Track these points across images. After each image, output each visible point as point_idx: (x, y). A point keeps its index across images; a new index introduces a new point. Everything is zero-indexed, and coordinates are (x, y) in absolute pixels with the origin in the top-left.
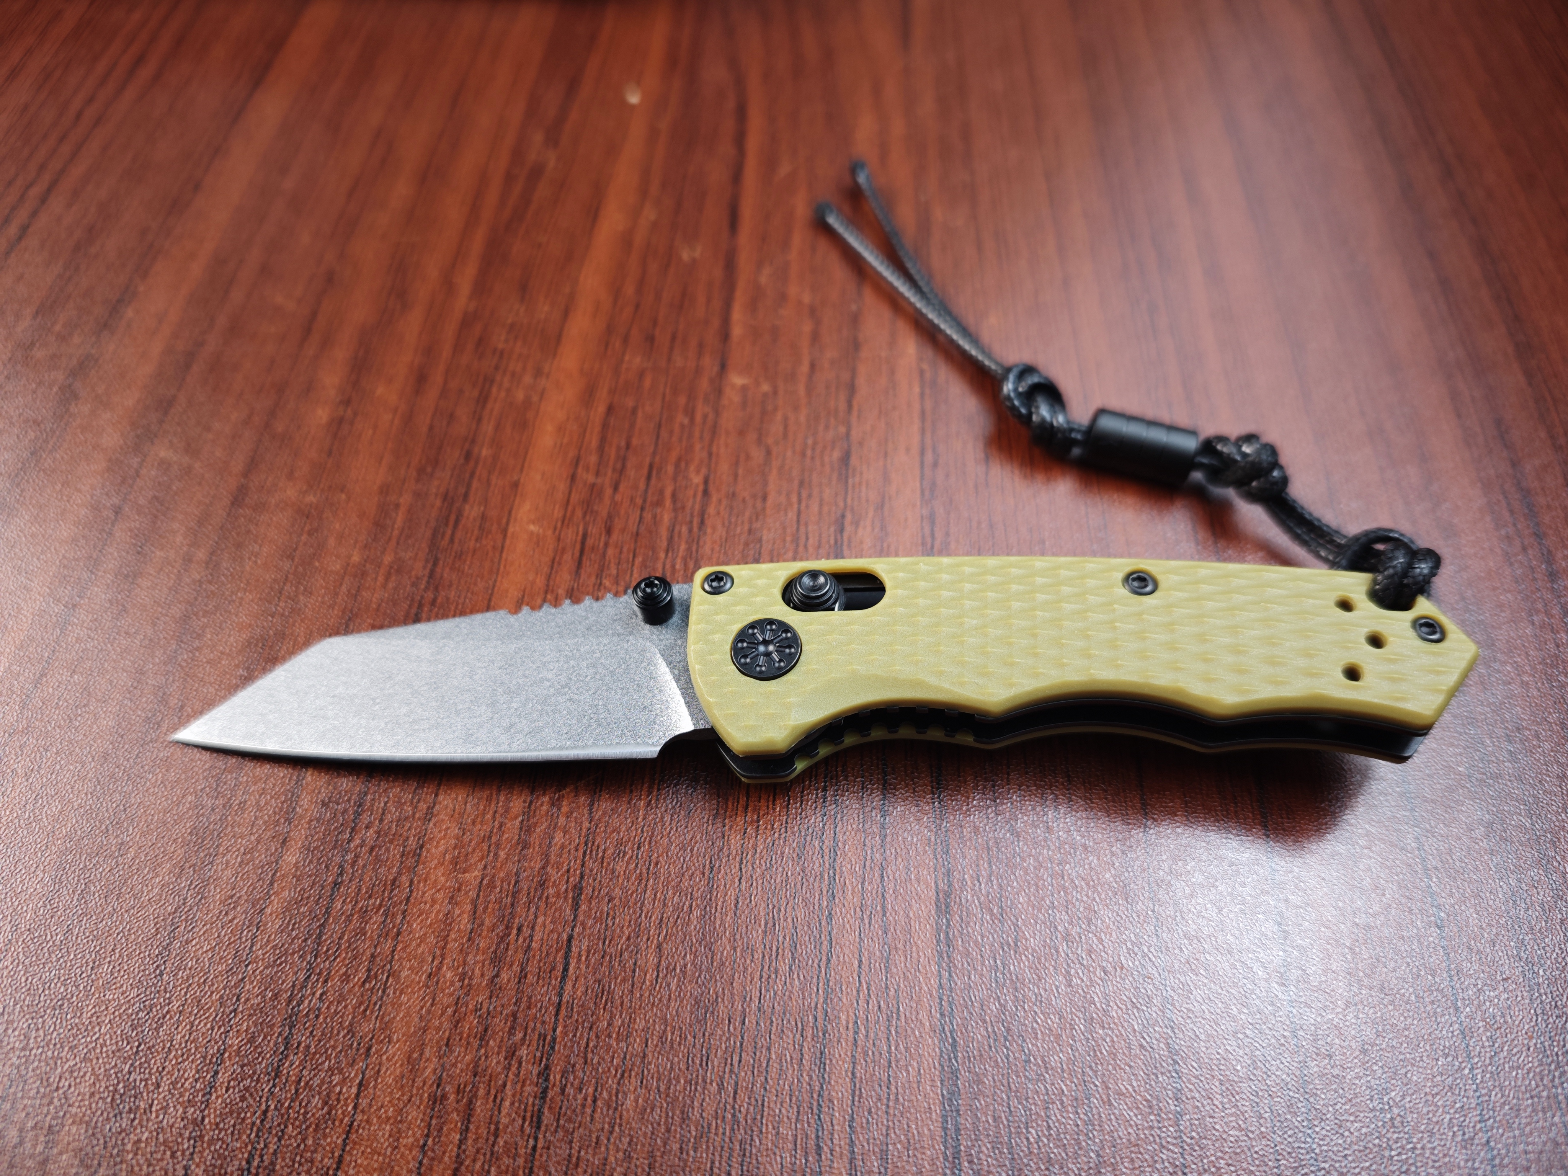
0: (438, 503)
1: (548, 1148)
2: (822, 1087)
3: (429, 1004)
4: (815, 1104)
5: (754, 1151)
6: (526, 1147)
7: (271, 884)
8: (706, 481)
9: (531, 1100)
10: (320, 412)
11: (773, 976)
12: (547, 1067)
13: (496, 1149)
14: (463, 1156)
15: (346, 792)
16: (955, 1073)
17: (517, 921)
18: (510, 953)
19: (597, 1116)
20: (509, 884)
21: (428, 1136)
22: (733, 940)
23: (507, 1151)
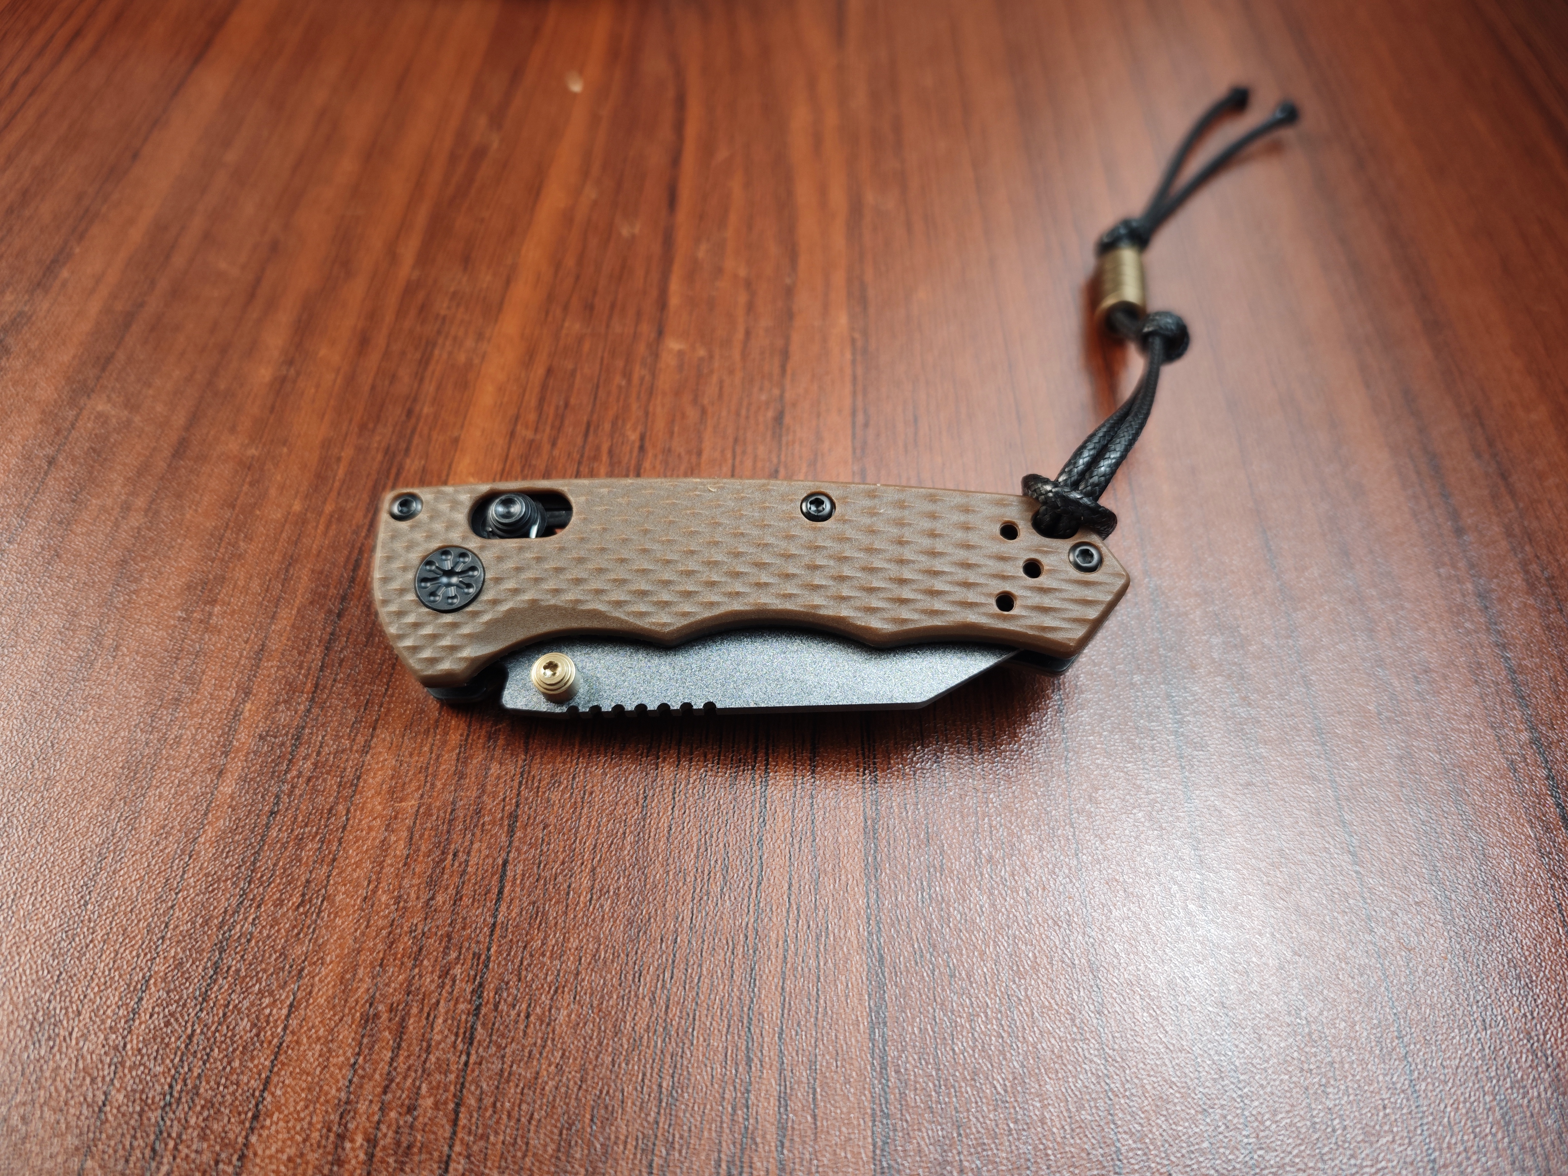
0: (380, 457)
1: (480, 1064)
2: (752, 1002)
3: (363, 926)
4: (746, 1017)
5: (685, 1063)
6: (458, 1063)
7: (206, 814)
8: (642, 438)
9: (464, 1017)
10: (263, 371)
11: (705, 898)
12: (481, 985)
13: (428, 1065)
14: (394, 1073)
15: (284, 726)
16: (881, 986)
17: (453, 846)
18: (446, 877)
19: (530, 1031)
20: (445, 812)
21: (358, 1054)
22: (665, 864)
23: (439, 1068)
